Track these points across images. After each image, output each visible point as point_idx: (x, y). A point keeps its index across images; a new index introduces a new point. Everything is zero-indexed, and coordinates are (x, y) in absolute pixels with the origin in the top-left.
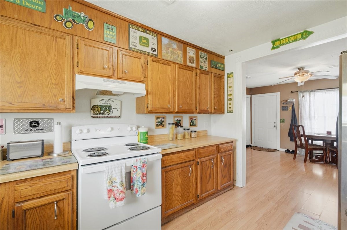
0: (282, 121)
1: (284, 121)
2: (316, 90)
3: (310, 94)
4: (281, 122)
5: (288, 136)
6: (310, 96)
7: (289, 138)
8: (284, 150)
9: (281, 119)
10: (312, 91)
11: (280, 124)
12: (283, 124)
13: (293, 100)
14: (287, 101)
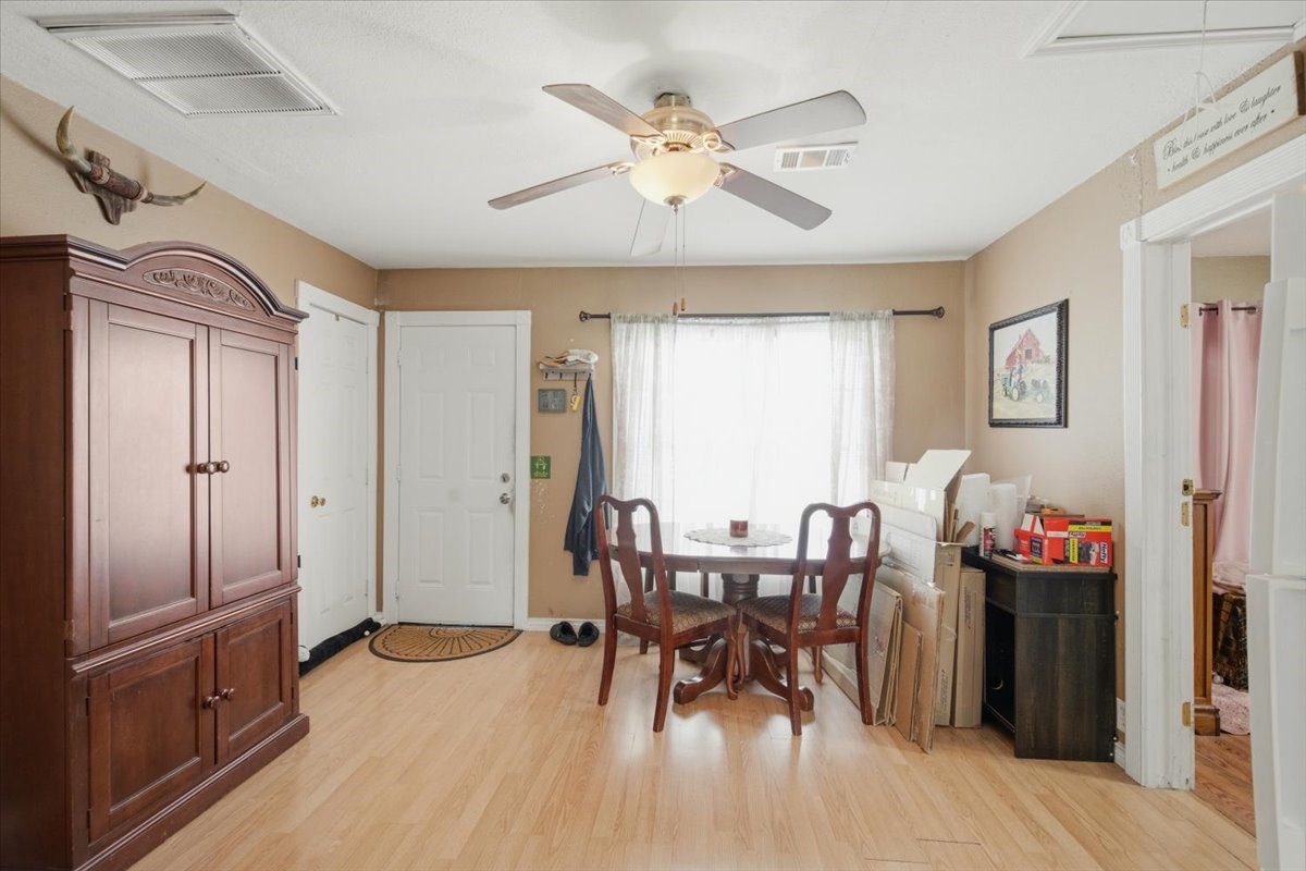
0: (540, 467)
1: (548, 470)
2: (681, 316)
4: (533, 476)
6: (657, 345)
7: (569, 556)
8: (548, 624)
9: (533, 459)
10: (665, 319)
11: (532, 486)
12: (542, 487)
13: (588, 357)
14: (564, 362)
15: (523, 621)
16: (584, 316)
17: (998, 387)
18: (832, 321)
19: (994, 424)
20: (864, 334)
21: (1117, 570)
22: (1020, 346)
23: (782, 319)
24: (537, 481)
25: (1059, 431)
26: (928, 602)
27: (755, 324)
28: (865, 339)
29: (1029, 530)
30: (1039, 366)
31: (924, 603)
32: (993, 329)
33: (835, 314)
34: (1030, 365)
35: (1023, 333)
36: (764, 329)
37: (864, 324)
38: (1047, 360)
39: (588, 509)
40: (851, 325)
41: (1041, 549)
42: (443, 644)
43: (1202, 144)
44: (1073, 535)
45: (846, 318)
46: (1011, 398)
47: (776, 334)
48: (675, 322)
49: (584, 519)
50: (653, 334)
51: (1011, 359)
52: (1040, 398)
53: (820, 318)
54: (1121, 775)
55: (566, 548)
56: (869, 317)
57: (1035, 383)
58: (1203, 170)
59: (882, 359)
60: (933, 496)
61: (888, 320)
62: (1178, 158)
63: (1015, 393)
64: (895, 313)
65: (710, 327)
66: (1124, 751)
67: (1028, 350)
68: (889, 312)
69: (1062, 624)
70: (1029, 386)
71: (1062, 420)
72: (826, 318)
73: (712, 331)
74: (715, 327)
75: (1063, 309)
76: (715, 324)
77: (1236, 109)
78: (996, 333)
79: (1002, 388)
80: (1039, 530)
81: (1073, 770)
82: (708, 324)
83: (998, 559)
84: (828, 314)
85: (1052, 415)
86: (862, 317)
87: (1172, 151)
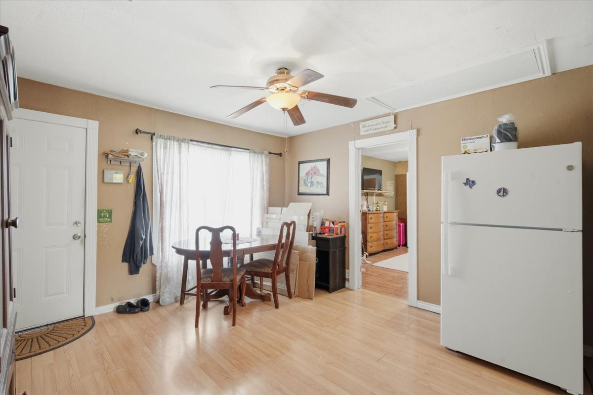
0: (104, 215)
1: (110, 217)
2: (191, 140)
3: (180, 147)
4: (99, 222)
5: (123, 261)
6: (180, 152)
7: (126, 265)
8: (110, 308)
9: (99, 212)
10: (183, 140)
11: (99, 227)
12: (106, 228)
13: (142, 154)
14: (128, 156)
15: (92, 310)
16: (137, 132)
17: (301, 183)
18: (250, 152)
19: (299, 194)
20: (260, 159)
21: (346, 235)
22: (312, 170)
23: (232, 149)
24: (102, 224)
25: (326, 197)
26: (310, 252)
27: (222, 149)
28: (260, 161)
29: (328, 226)
30: (319, 177)
31: (309, 252)
32: (300, 163)
33: (251, 150)
34: (315, 176)
35: (313, 166)
36: (226, 152)
37: (260, 155)
38: (322, 176)
39: (144, 237)
40: (256, 155)
41: (333, 231)
42: (23, 345)
43: (372, 127)
44: (338, 226)
45: (255, 152)
46: (307, 186)
47: (231, 155)
48: (188, 143)
49: (141, 243)
50: (178, 146)
51: (307, 174)
52: (319, 186)
53: (246, 151)
54: (349, 289)
55: (124, 260)
56: (262, 153)
57: (318, 182)
58: (372, 134)
59: (266, 169)
60: (302, 218)
61: (267, 155)
62: (366, 129)
63: (309, 185)
64: (269, 153)
65: (204, 148)
66: (349, 283)
67: (315, 171)
68: (267, 152)
69: (337, 252)
70: (315, 183)
71: (328, 194)
72: (248, 151)
73: (205, 149)
74: (206, 148)
75: (328, 161)
76: (207, 147)
77: (381, 123)
78: (300, 165)
79: (303, 182)
80: (332, 225)
81: (341, 292)
82: (203, 146)
83: (318, 235)
84: (249, 150)
85: (325, 192)
86: (260, 153)
87: (364, 127)
